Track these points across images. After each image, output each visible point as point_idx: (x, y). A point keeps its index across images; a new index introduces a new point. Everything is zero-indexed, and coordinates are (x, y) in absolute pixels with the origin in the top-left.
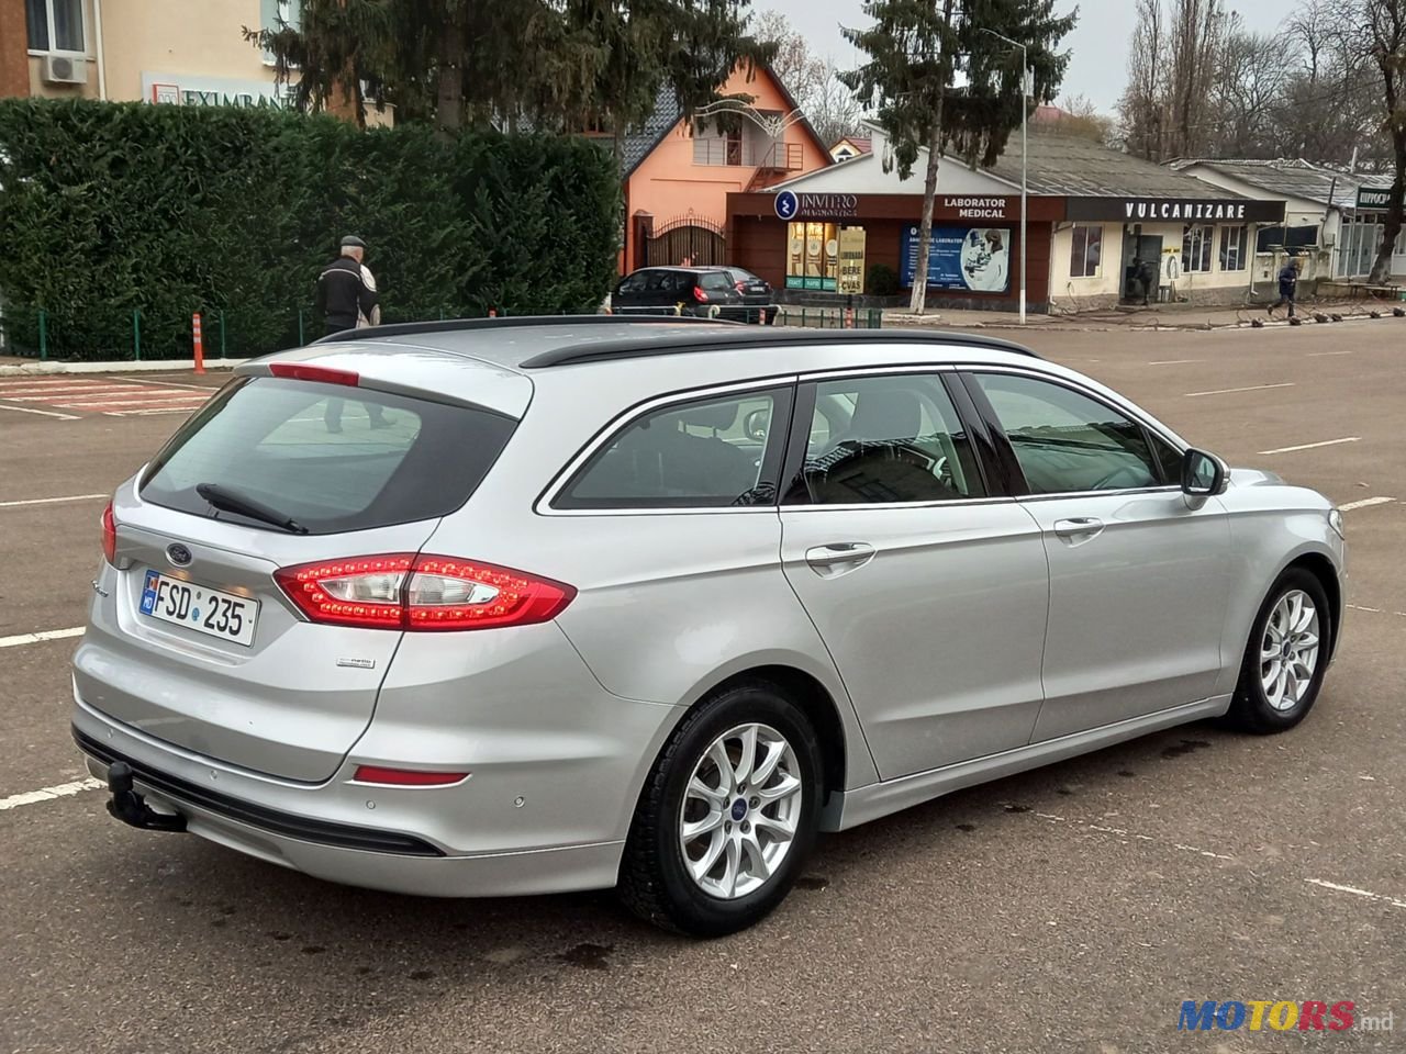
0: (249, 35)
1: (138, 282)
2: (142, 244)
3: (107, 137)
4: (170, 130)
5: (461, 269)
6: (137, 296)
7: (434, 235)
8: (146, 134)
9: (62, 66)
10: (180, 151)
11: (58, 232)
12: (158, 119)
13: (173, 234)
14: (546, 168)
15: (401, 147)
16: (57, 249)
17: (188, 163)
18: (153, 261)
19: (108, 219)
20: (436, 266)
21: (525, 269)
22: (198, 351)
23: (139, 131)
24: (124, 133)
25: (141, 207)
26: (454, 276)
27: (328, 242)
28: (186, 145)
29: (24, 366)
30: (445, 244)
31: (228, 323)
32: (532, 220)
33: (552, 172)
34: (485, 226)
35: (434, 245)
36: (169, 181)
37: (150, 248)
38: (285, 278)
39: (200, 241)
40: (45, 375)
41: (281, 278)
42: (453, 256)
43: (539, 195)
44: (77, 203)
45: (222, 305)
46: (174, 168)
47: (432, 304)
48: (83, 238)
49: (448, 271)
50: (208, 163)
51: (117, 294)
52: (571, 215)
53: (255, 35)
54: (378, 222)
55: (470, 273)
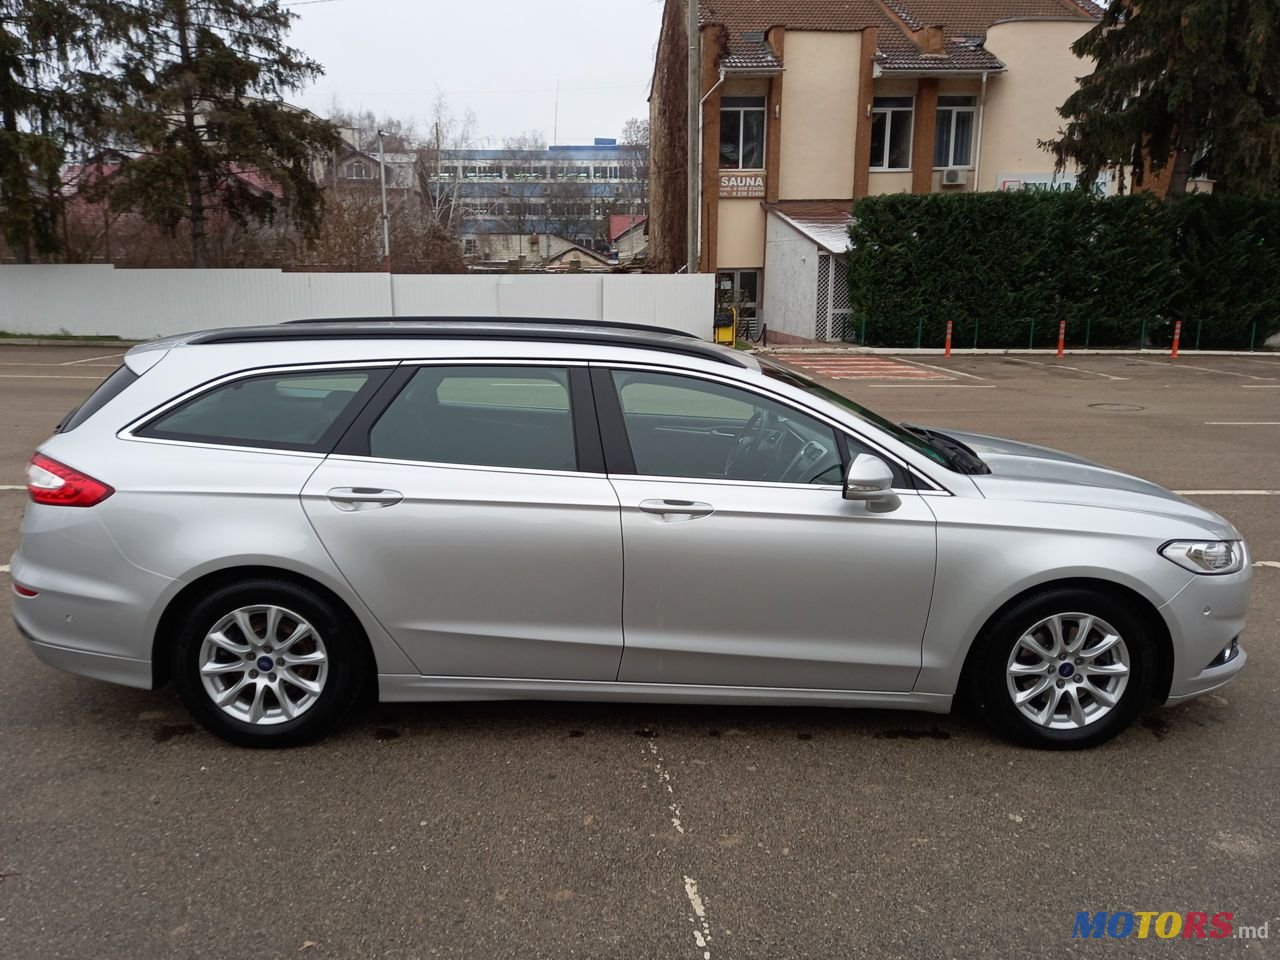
0: (1041, 144)
1: (925, 301)
2: (931, 278)
3: (916, 215)
4: (956, 209)
5: (1168, 291)
6: (924, 310)
7: (1145, 269)
8: (940, 212)
9: (953, 175)
10: (961, 221)
11: (879, 272)
12: (949, 202)
13: (950, 273)
14: (1252, 218)
15: (1127, 209)
16: (878, 282)
17: (965, 228)
18: (936, 288)
19: (910, 264)
20: (1144, 290)
21: (1223, 291)
22: (948, 343)
23: (936, 211)
24: (927, 212)
25: (932, 256)
26: (1160, 297)
27: (1059, 275)
28: (966, 217)
29: (849, 349)
30: (1155, 274)
31: (981, 326)
32: (1234, 256)
33: (1257, 221)
34: (1192, 261)
35: (1145, 275)
36: (951, 240)
37: (935, 281)
38: (1025, 299)
39: (967, 275)
40: (860, 355)
41: (1021, 298)
42: (1160, 283)
43: (1243, 238)
44: (893, 255)
45: (978, 315)
46: (955, 232)
47: (1138, 316)
48: (894, 276)
49: (1154, 293)
50: (979, 227)
51: (912, 309)
52: (1272, 252)
53: (1045, 144)
54: (1101, 260)
55: (1173, 295)
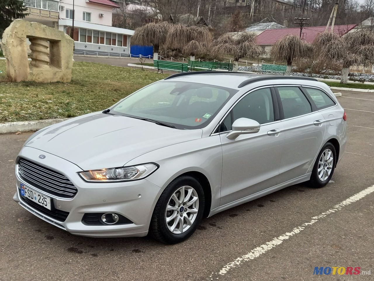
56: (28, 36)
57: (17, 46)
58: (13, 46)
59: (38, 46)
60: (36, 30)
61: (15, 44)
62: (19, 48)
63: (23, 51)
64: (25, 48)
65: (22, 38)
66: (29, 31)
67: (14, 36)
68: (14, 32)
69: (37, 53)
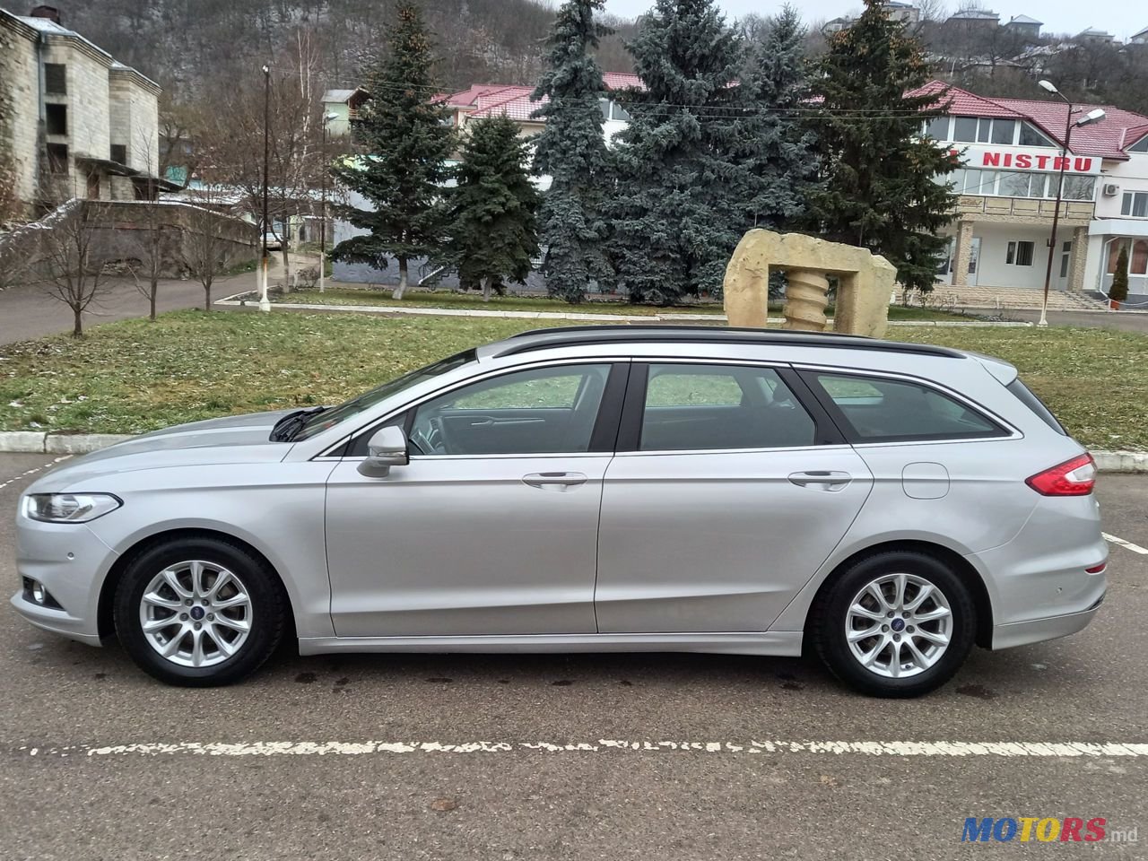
56: (772, 265)
57: (743, 289)
58: (736, 289)
59: (799, 288)
60: (793, 252)
61: (740, 285)
62: (748, 294)
63: (756, 299)
64: (761, 293)
65: (758, 270)
66: (776, 255)
67: (741, 268)
68: (741, 260)
69: (797, 304)
